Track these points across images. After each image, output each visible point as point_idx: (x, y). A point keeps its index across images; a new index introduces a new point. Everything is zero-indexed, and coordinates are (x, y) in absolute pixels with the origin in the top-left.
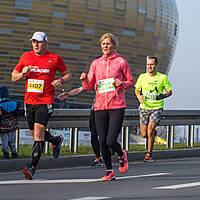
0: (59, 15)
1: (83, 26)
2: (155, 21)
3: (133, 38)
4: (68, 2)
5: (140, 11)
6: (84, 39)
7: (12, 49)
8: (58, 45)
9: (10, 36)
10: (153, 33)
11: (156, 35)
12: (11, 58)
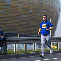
0: (20, 5)
1: (28, 9)
2: (53, 7)
3: (45, 13)
4: (23, 1)
5: (47, 3)
6: (29, 14)
7: (5, 18)
8: (20, 16)
9: (4, 13)
10: (52, 11)
11: (53, 11)
12: (4, 20)
